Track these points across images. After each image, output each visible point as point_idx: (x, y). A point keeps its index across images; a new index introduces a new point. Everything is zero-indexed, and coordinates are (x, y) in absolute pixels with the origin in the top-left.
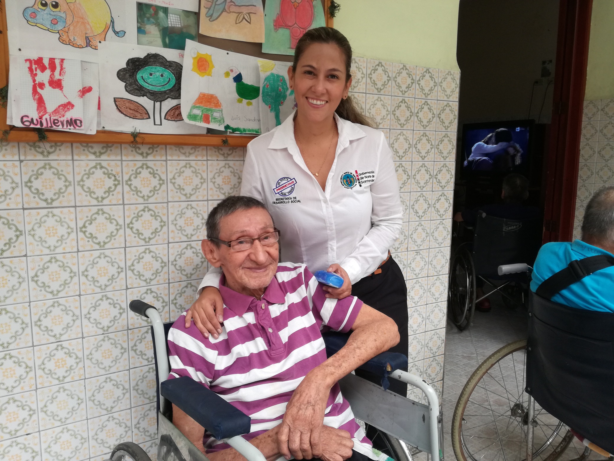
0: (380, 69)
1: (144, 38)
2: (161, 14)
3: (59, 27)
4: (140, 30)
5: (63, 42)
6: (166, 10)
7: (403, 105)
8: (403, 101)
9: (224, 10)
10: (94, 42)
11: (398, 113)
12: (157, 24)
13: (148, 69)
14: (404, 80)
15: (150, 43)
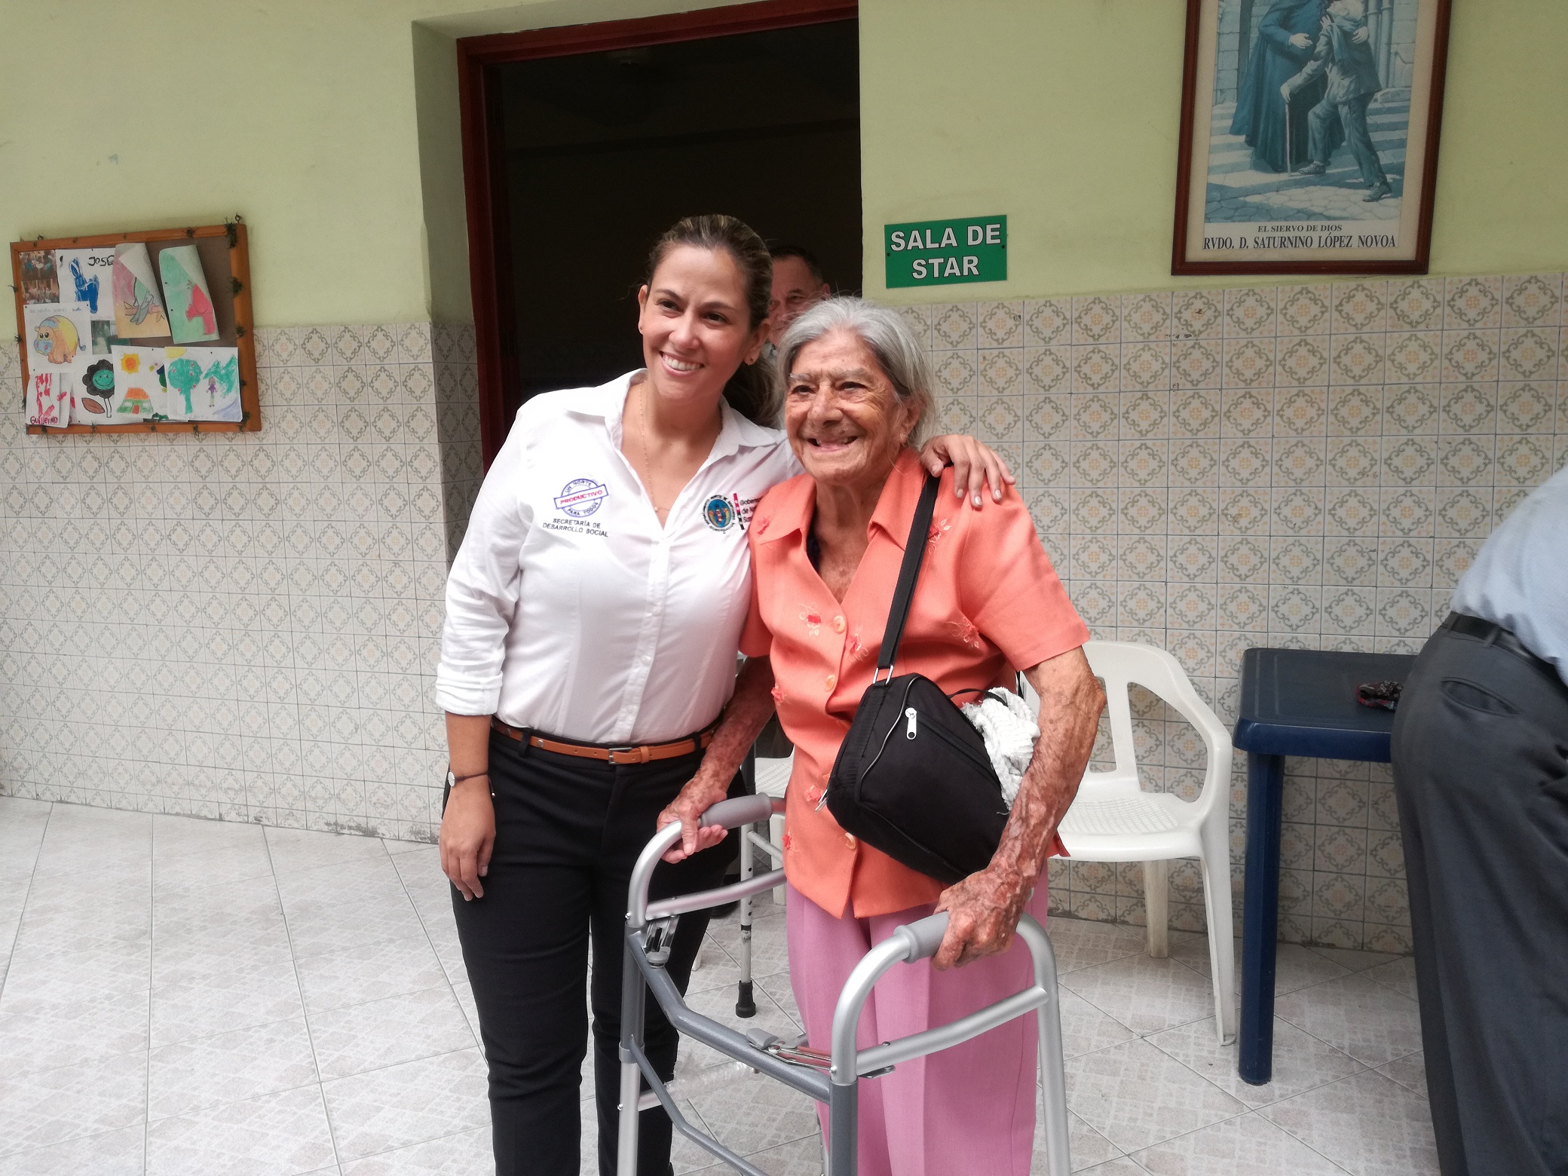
0: (315, 337)
1: (97, 349)
2: (106, 327)
3: (49, 351)
4: (94, 343)
5: (50, 361)
6: (108, 323)
7: (350, 375)
8: (350, 370)
9: (148, 312)
10: (69, 358)
11: (344, 385)
12: (104, 336)
13: (99, 373)
14: (347, 344)
15: (100, 352)
